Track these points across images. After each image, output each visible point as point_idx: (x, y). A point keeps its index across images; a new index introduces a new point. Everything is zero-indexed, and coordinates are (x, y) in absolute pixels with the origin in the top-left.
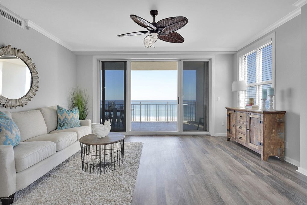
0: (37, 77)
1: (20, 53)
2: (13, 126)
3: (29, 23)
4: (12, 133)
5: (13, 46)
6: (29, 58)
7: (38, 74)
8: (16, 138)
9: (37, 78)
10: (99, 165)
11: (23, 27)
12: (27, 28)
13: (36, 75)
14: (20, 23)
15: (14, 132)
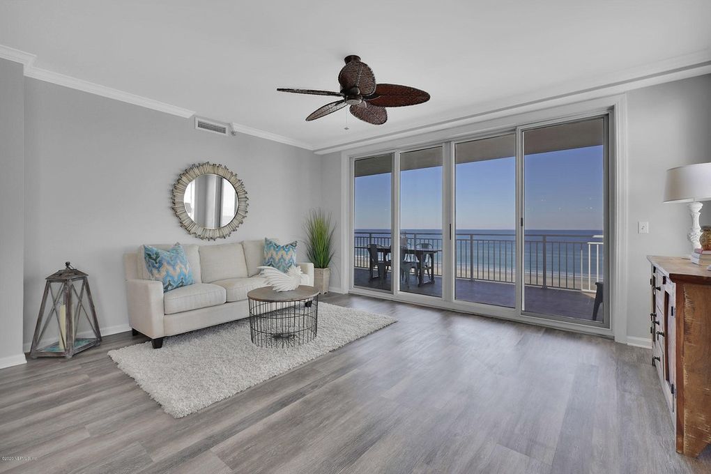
0: (246, 197)
1: (220, 169)
2: (179, 262)
3: (234, 126)
4: (174, 269)
5: (211, 163)
6: (234, 174)
7: (246, 193)
8: (179, 275)
9: (245, 199)
10: (278, 337)
11: (227, 134)
12: (233, 133)
13: (243, 196)
14: (223, 130)
15: (178, 268)
